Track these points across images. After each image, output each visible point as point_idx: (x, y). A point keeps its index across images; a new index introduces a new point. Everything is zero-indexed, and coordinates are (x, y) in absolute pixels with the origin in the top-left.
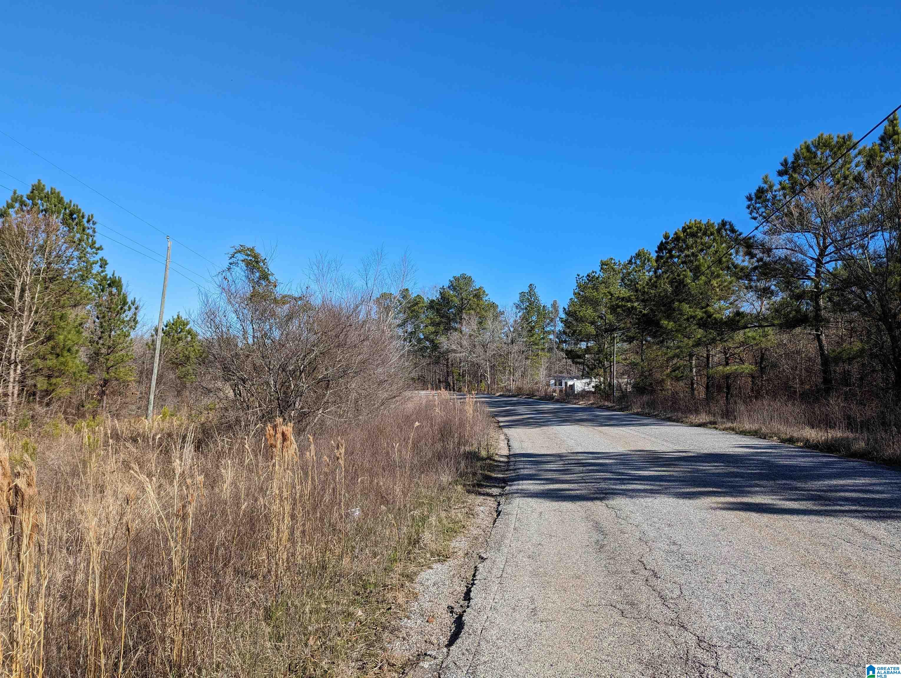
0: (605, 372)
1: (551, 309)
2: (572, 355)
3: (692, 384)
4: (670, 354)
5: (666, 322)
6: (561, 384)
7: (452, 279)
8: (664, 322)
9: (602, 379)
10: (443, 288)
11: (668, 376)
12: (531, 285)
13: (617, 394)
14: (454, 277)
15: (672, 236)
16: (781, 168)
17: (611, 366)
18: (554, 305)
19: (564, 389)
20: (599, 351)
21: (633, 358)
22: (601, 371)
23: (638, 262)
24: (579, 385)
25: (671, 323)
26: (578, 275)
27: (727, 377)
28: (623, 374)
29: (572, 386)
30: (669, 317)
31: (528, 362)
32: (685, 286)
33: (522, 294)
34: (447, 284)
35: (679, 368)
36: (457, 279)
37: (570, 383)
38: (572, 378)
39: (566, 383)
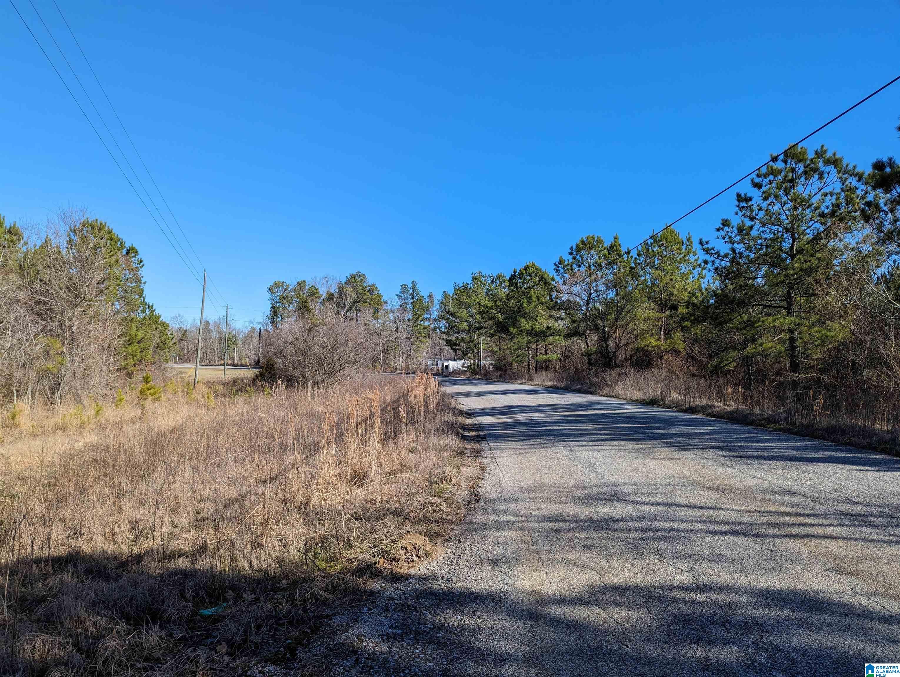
0: (474, 356)
1: (427, 300)
2: (450, 343)
3: (529, 365)
4: (516, 347)
5: (512, 329)
6: (437, 365)
7: (349, 276)
8: (511, 329)
9: (472, 361)
10: (340, 283)
11: (514, 360)
12: (413, 281)
13: (482, 372)
14: (350, 275)
15: (518, 271)
16: (570, 251)
17: (478, 352)
18: (430, 296)
19: (440, 369)
20: (470, 340)
21: (493, 347)
22: (472, 357)
23: (498, 282)
24: (454, 365)
25: (515, 329)
26: (455, 283)
27: (546, 361)
28: (487, 357)
29: (447, 367)
30: (514, 326)
31: (413, 347)
32: (523, 308)
33: (404, 286)
34: (344, 280)
35: (520, 355)
36: (353, 276)
37: (446, 364)
38: (447, 360)
39: (443, 364)
